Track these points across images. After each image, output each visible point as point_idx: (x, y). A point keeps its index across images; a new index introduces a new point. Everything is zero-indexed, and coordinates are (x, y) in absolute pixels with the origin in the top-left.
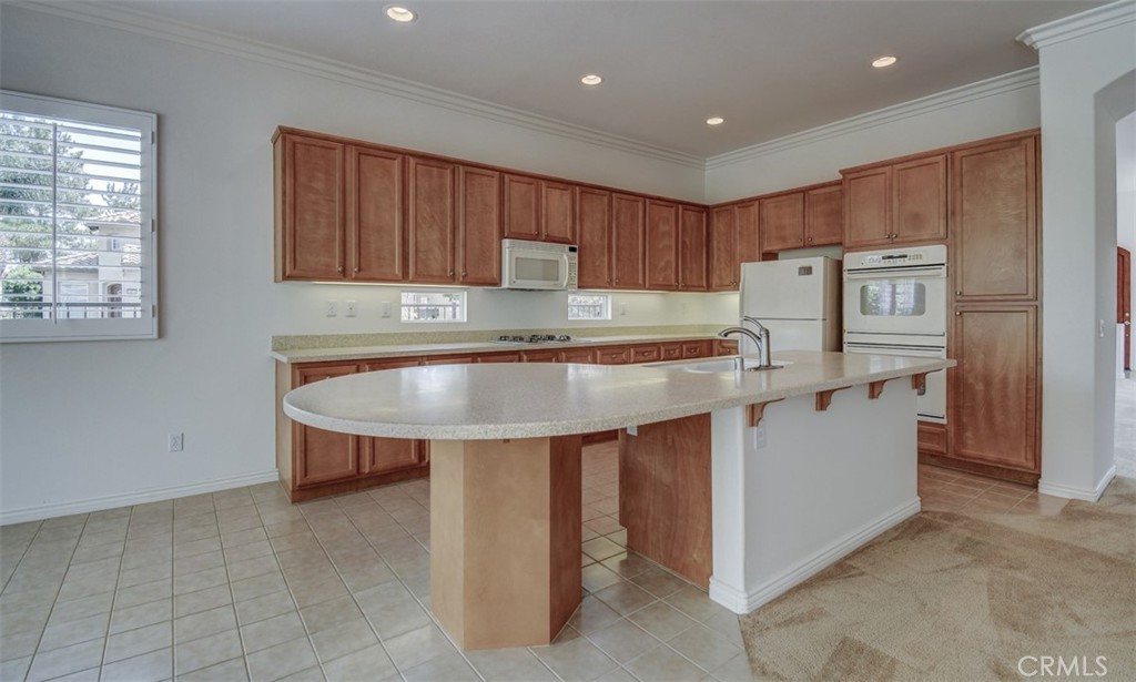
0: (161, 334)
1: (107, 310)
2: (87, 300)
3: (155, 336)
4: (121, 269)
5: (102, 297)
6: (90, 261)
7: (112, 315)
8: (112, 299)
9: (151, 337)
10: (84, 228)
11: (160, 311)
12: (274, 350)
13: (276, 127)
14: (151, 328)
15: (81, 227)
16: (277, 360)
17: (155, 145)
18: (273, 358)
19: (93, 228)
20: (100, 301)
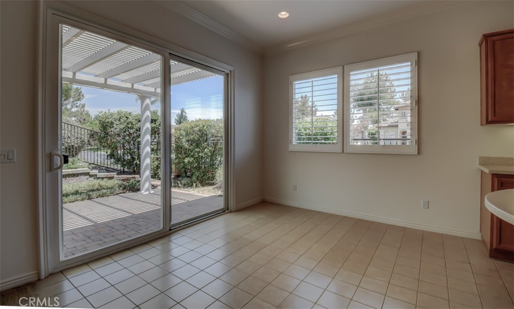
0: (419, 152)
1: (401, 141)
2: (393, 137)
3: (416, 153)
4: (406, 124)
5: (399, 136)
6: (395, 122)
7: (403, 143)
8: (403, 137)
9: (415, 154)
10: (393, 110)
11: (419, 142)
12: (479, 165)
13: (482, 35)
14: (414, 150)
15: (392, 109)
16: (482, 171)
17: (417, 67)
18: (479, 169)
19: (397, 109)
20: (399, 138)
